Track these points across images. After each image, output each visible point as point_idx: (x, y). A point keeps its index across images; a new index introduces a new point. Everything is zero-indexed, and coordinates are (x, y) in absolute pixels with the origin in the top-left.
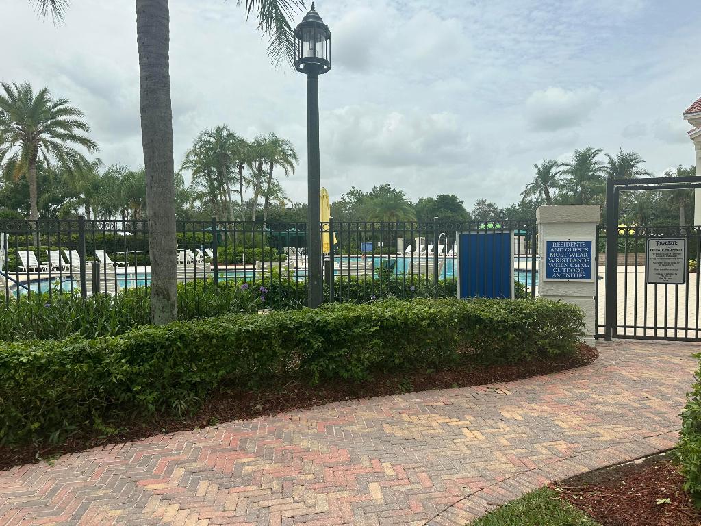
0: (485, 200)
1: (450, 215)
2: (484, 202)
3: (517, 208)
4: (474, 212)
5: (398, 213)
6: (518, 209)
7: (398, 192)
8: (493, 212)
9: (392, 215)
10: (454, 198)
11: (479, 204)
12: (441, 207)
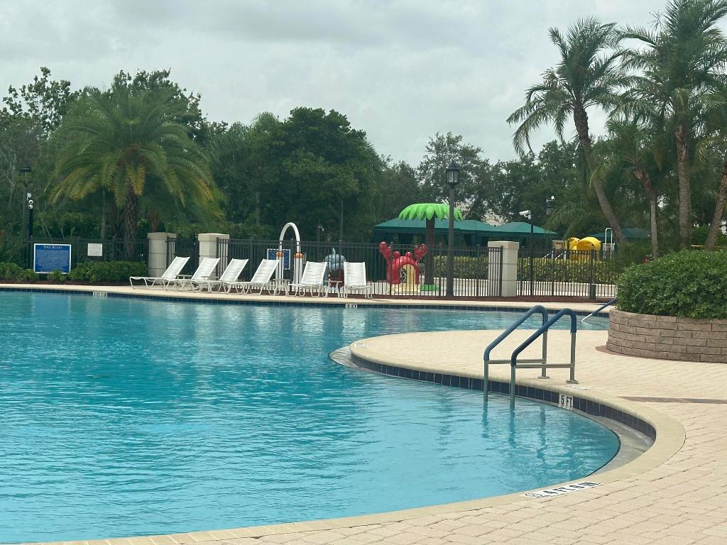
0: (459, 138)
1: (321, 169)
2: (452, 141)
3: (536, 162)
4: (424, 168)
5: (151, 156)
6: (539, 166)
7: (187, 95)
8: (475, 171)
9: (135, 159)
10: (337, 121)
11: (439, 147)
12: (296, 146)
